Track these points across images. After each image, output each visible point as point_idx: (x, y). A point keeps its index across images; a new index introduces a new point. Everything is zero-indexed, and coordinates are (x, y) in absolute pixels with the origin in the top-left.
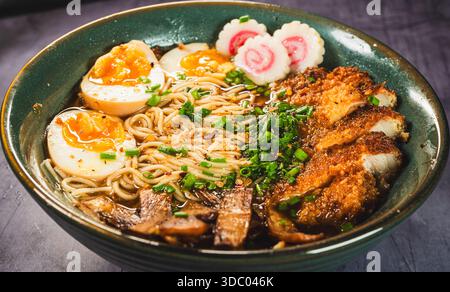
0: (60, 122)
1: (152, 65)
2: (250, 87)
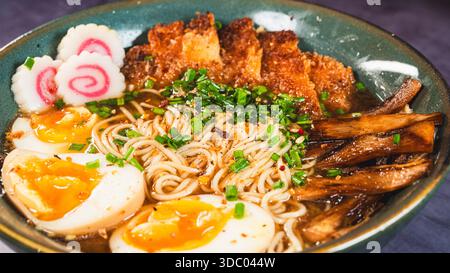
2: (121, 102)
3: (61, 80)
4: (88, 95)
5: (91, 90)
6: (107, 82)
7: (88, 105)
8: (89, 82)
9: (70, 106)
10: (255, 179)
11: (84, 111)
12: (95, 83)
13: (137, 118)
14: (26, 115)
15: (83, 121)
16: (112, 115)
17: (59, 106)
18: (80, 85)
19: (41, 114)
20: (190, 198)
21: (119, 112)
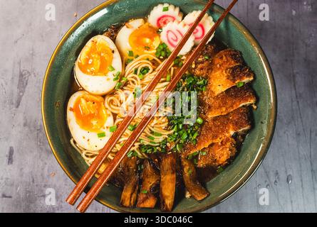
1: (113, 52)
3: (171, 26)
4: (169, 42)
5: (172, 41)
7: (162, 44)
8: (175, 38)
9: (160, 36)
11: (156, 44)
12: (176, 41)
14: (146, 21)
15: (148, 48)
16: (159, 58)
17: (157, 31)
18: (171, 35)
19: (151, 27)
20: (109, 113)
21: (162, 60)
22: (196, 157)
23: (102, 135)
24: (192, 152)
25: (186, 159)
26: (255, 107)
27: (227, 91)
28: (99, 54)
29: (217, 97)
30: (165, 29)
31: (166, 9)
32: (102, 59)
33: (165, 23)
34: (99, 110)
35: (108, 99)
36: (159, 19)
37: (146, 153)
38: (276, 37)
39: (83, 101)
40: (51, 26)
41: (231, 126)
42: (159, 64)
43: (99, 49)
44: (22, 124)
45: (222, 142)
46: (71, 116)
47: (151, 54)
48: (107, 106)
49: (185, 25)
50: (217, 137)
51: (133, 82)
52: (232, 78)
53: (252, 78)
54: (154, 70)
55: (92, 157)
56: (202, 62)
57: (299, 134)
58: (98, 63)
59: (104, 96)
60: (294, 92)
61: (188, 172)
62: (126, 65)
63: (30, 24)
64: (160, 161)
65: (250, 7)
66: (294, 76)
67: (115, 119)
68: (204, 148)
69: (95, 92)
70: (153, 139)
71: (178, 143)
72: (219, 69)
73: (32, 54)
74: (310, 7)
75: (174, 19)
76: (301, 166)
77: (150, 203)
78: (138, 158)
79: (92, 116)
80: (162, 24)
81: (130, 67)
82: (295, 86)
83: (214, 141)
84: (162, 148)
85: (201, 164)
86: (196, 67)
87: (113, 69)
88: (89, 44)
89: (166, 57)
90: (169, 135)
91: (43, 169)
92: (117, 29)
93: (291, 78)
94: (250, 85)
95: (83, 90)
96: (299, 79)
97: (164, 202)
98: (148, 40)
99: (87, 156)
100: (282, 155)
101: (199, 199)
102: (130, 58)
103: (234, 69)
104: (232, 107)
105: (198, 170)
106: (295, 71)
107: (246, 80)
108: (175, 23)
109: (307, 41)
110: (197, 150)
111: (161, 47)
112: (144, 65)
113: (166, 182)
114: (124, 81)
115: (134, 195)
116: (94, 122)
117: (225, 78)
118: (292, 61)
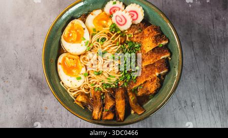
0: (60, 64)
1: (84, 29)
2: (119, 32)
3: (118, 13)
4: (117, 22)
5: (119, 22)
6: (124, 25)
7: (113, 24)
8: (120, 20)
9: (111, 19)
10: (94, 78)
11: (110, 24)
12: (121, 21)
13: (112, 39)
14: (103, 11)
15: (105, 27)
16: (112, 32)
17: (110, 17)
18: (118, 19)
19: (105, 14)
20: (83, 65)
21: (113, 33)
22: (136, 90)
23: (79, 78)
24: (134, 87)
25: (131, 91)
26: (170, 59)
27: (153, 50)
28: (76, 31)
29: (147, 54)
30: (114, 15)
31: (115, 3)
32: (78, 34)
33: (114, 11)
34: (77, 64)
35: (82, 57)
36: (111, 9)
37: (106, 88)
38: (180, 20)
39: (67, 59)
40: (44, 18)
41: (156, 70)
42: (112, 36)
43: (76, 28)
44: (28, 78)
45: (151, 80)
46: (60, 67)
47: (107, 30)
48: (82, 61)
49: (126, 12)
50: (148, 77)
51: (97, 47)
52: (155, 42)
53: (167, 42)
54: (109, 39)
55: (73, 92)
56: (137, 34)
57: (198, 78)
58: (75, 36)
59: (79, 56)
60: (193, 52)
61: (132, 98)
62: (92, 37)
63: (32, 17)
64: (115, 92)
65: (164, 3)
66: (192, 43)
67: (86, 69)
68: (141, 84)
69: (74, 53)
70: (110, 79)
71: (125, 82)
72: (147, 37)
73: (33, 35)
74: (199, 2)
75: (120, 9)
76: (200, 97)
77: (110, 117)
78: (101, 92)
79: (73, 67)
80: (112, 12)
81: (95, 38)
82: (193, 48)
83: (147, 79)
84: (115, 85)
85: (139, 94)
86: (134, 37)
87: (85, 39)
88: (70, 25)
89: (116, 31)
90: (120, 77)
91: (42, 105)
92: (86, 16)
93: (191, 44)
94: (166, 46)
95: (67, 52)
96: (196, 45)
97: (118, 116)
98: (105, 22)
99: (71, 92)
100: (188, 90)
101: (140, 114)
102: (95, 32)
103: (156, 37)
104: (156, 59)
105: (138, 97)
106: (193, 40)
107: (164, 43)
108: (120, 11)
109: (199, 22)
110: (137, 86)
111: (113, 26)
112: (103, 37)
113: (119, 105)
114: (91, 46)
115: (100, 113)
116: (74, 71)
117: (151, 42)
118: (191, 34)
